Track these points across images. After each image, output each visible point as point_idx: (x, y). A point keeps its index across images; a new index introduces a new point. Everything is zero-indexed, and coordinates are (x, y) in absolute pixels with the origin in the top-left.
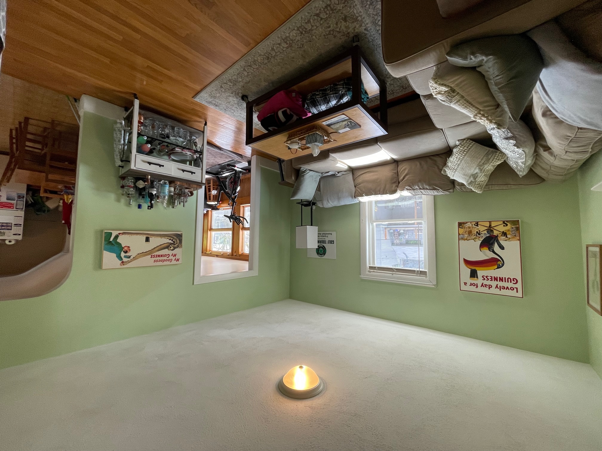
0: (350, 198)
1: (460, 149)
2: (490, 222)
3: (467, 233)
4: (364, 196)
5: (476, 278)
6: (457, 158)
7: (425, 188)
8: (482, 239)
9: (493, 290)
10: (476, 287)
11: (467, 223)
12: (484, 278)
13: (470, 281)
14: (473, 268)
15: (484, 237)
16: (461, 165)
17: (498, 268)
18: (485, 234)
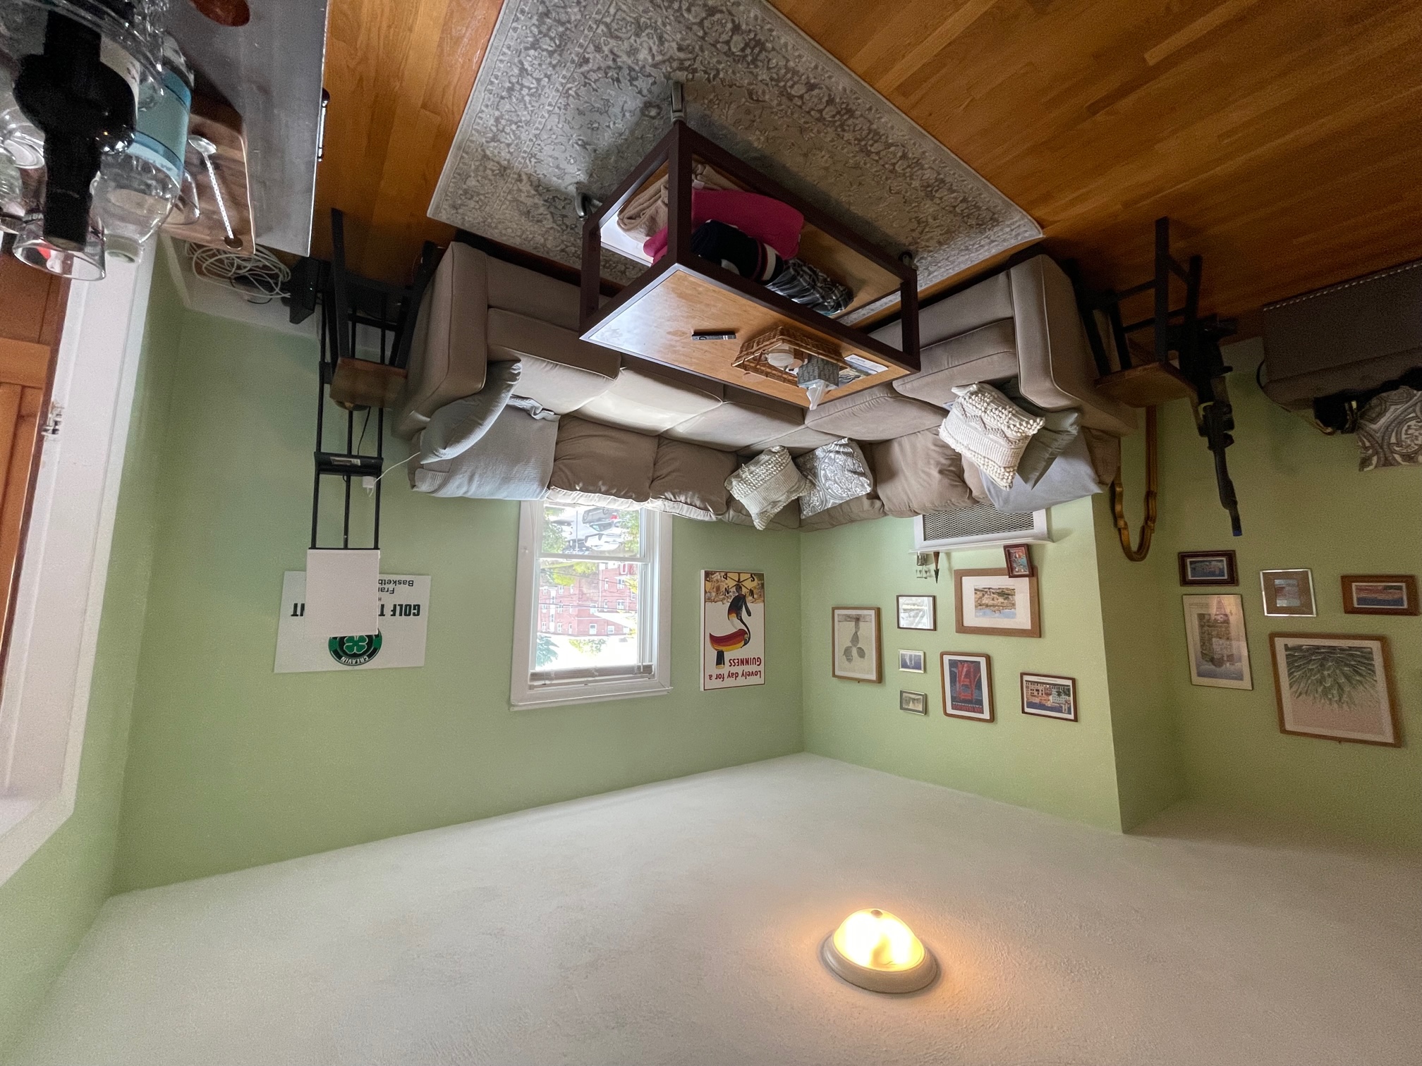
0: (535, 486)
1: (777, 459)
2: (739, 573)
3: (715, 590)
4: (577, 490)
5: (722, 665)
6: (767, 470)
7: (693, 504)
8: (730, 601)
9: (741, 681)
10: (722, 679)
11: (715, 572)
12: (732, 662)
13: (715, 671)
14: (721, 648)
15: (733, 597)
16: (768, 483)
17: (745, 644)
18: (733, 593)
